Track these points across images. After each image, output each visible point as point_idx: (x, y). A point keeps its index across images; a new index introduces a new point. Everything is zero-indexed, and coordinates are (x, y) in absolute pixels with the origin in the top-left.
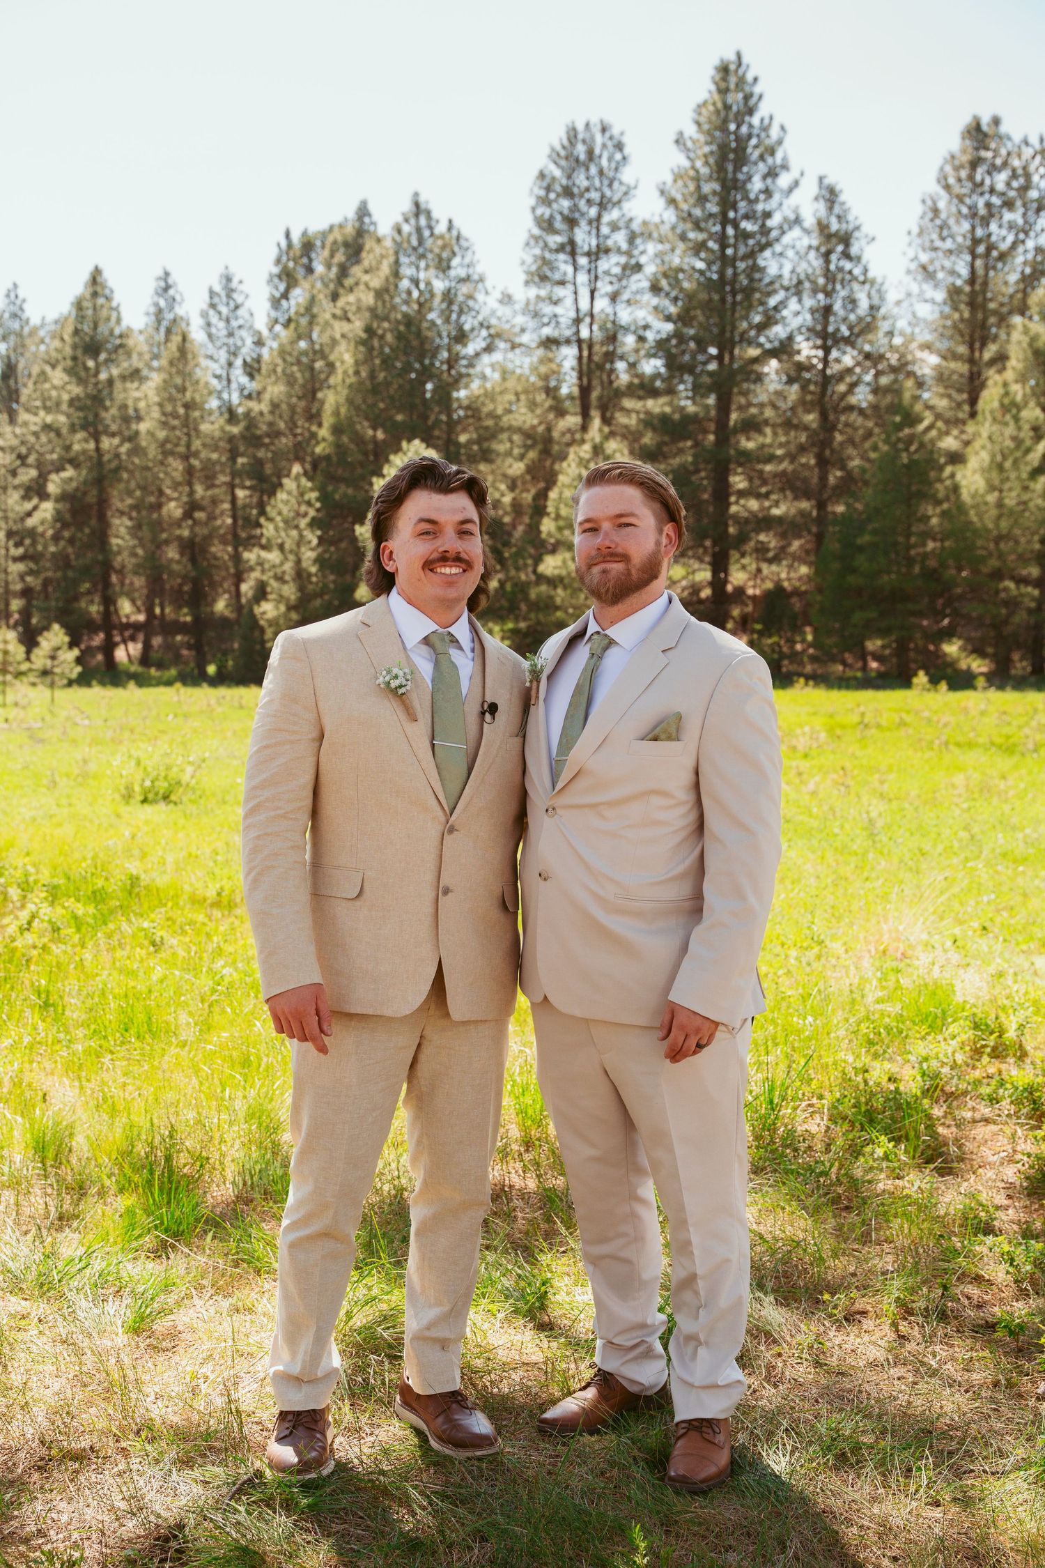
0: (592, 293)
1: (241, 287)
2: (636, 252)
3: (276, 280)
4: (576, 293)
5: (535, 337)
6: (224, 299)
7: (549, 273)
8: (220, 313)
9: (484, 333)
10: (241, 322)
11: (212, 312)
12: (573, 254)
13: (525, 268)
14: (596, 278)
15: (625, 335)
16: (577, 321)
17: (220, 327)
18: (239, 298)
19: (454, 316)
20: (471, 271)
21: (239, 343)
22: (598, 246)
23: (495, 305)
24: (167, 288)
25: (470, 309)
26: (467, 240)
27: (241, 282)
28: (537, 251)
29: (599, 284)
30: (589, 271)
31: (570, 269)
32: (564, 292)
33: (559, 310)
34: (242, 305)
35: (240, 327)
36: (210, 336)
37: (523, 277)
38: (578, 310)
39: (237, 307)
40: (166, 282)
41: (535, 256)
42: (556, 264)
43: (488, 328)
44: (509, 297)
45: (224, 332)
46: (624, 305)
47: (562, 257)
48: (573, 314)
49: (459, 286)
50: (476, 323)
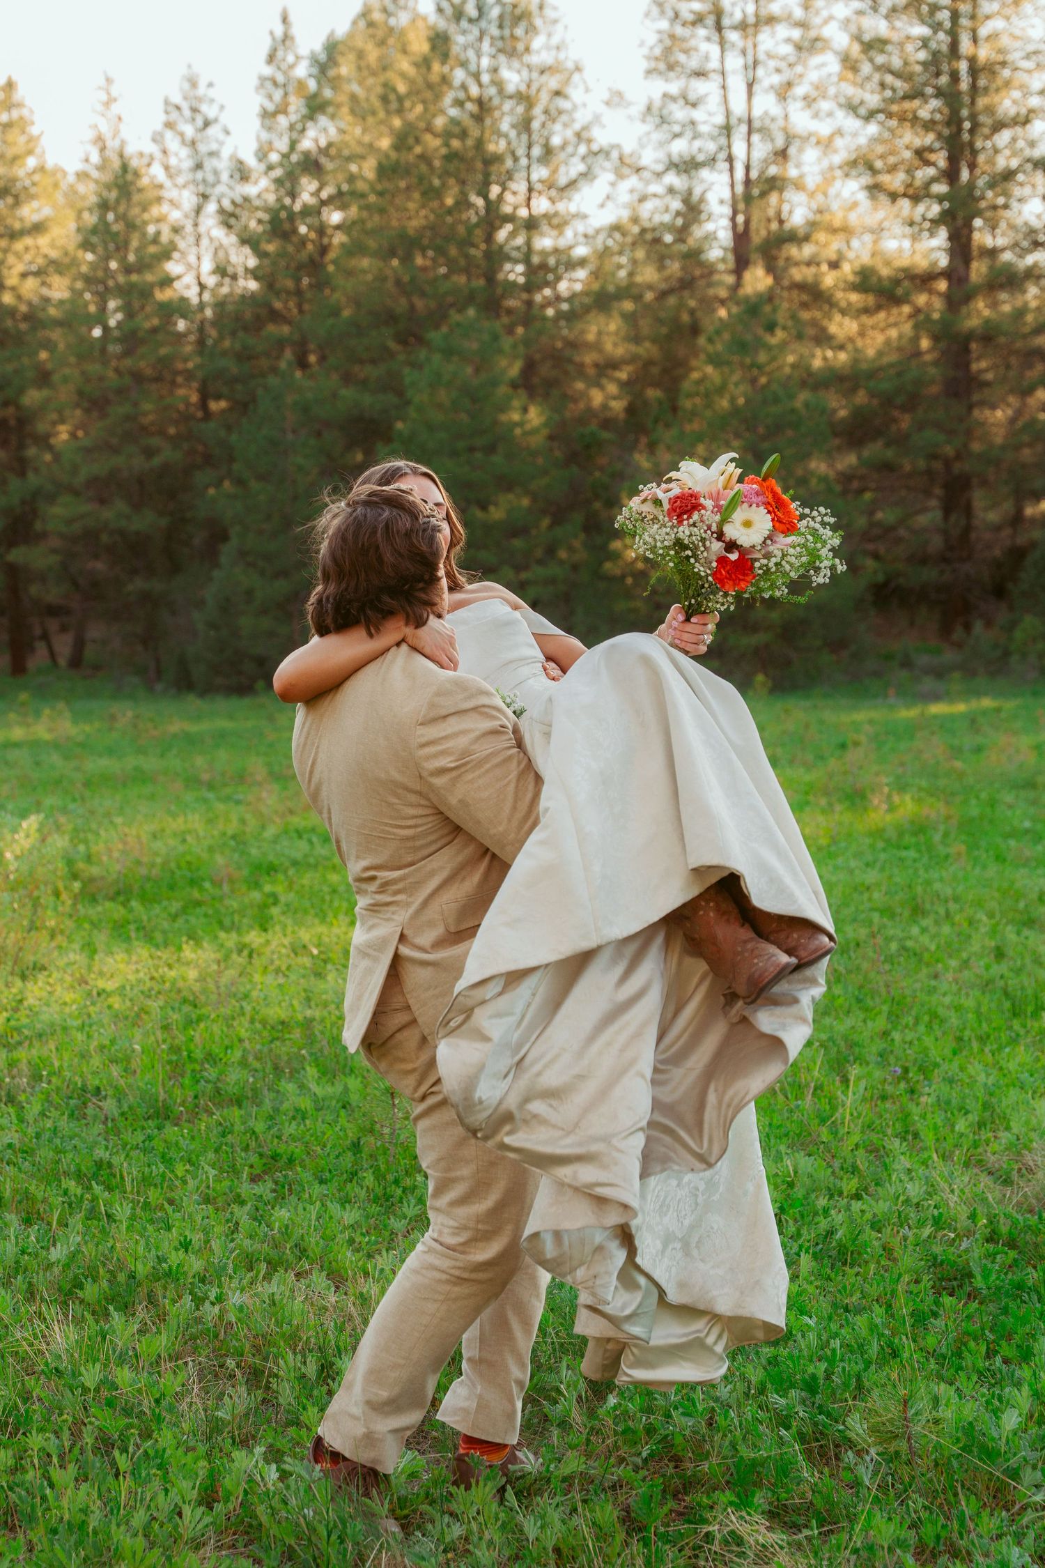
0: (750, 86)
1: (211, 93)
2: (817, 21)
3: (269, 85)
4: (724, 87)
5: (661, 155)
6: (187, 113)
7: (682, 58)
8: (182, 135)
9: (582, 149)
10: (214, 147)
11: (169, 135)
12: (719, 28)
13: (645, 51)
14: (756, 63)
15: (801, 150)
16: (727, 129)
17: (181, 157)
18: (210, 111)
19: (536, 125)
20: (562, 56)
21: (211, 178)
22: (757, 15)
23: (602, 108)
24: (107, 104)
25: (560, 112)
26: (555, 8)
27: (210, 85)
28: (664, 24)
29: (760, 72)
30: (744, 52)
31: (715, 50)
32: (707, 88)
33: (698, 115)
34: (216, 120)
35: (212, 154)
36: (167, 168)
37: (644, 65)
38: (728, 114)
39: (207, 124)
40: (108, 94)
41: (659, 32)
42: (693, 43)
43: (589, 141)
44: (619, 94)
45: (188, 164)
46: (800, 104)
47: (702, 32)
48: (720, 119)
49: (544, 78)
50: (569, 133)
